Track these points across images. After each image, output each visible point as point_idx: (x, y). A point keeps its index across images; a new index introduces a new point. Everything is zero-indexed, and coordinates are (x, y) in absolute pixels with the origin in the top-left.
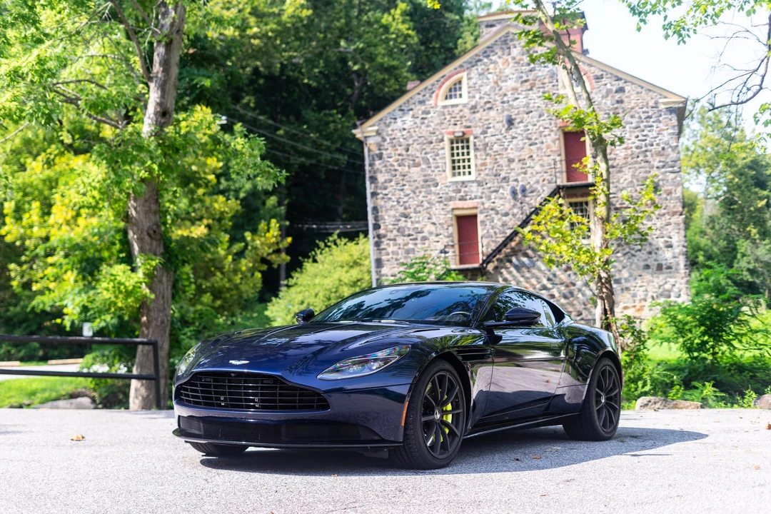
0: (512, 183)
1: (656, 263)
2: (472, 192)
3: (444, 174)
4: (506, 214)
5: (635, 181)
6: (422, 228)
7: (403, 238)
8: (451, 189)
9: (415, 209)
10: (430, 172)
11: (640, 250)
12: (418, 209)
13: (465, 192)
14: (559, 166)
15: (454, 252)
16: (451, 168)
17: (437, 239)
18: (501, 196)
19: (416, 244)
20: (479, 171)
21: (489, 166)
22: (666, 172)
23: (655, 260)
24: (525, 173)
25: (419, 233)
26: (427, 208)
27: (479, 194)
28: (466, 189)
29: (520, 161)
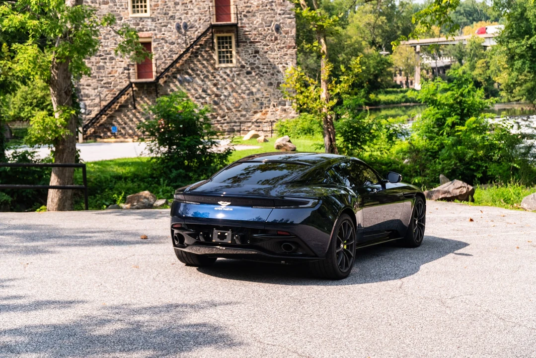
0: (177, 21)
1: (277, 82)
2: (147, 25)
3: (126, 11)
4: (173, 43)
5: (264, 23)
6: (110, 51)
7: (95, 57)
8: (132, 23)
9: (104, 36)
10: (115, 9)
11: (266, 72)
12: (107, 36)
13: (142, 25)
14: (211, 9)
15: (134, 70)
16: (132, 7)
17: (121, 59)
18: (169, 29)
19: (105, 63)
20: (153, 10)
21: (160, 7)
22: (285, 18)
23: (276, 80)
24: (187, 14)
25: (108, 54)
26: (114, 36)
27: (153, 27)
28: (143, 23)
29: (183, 4)
